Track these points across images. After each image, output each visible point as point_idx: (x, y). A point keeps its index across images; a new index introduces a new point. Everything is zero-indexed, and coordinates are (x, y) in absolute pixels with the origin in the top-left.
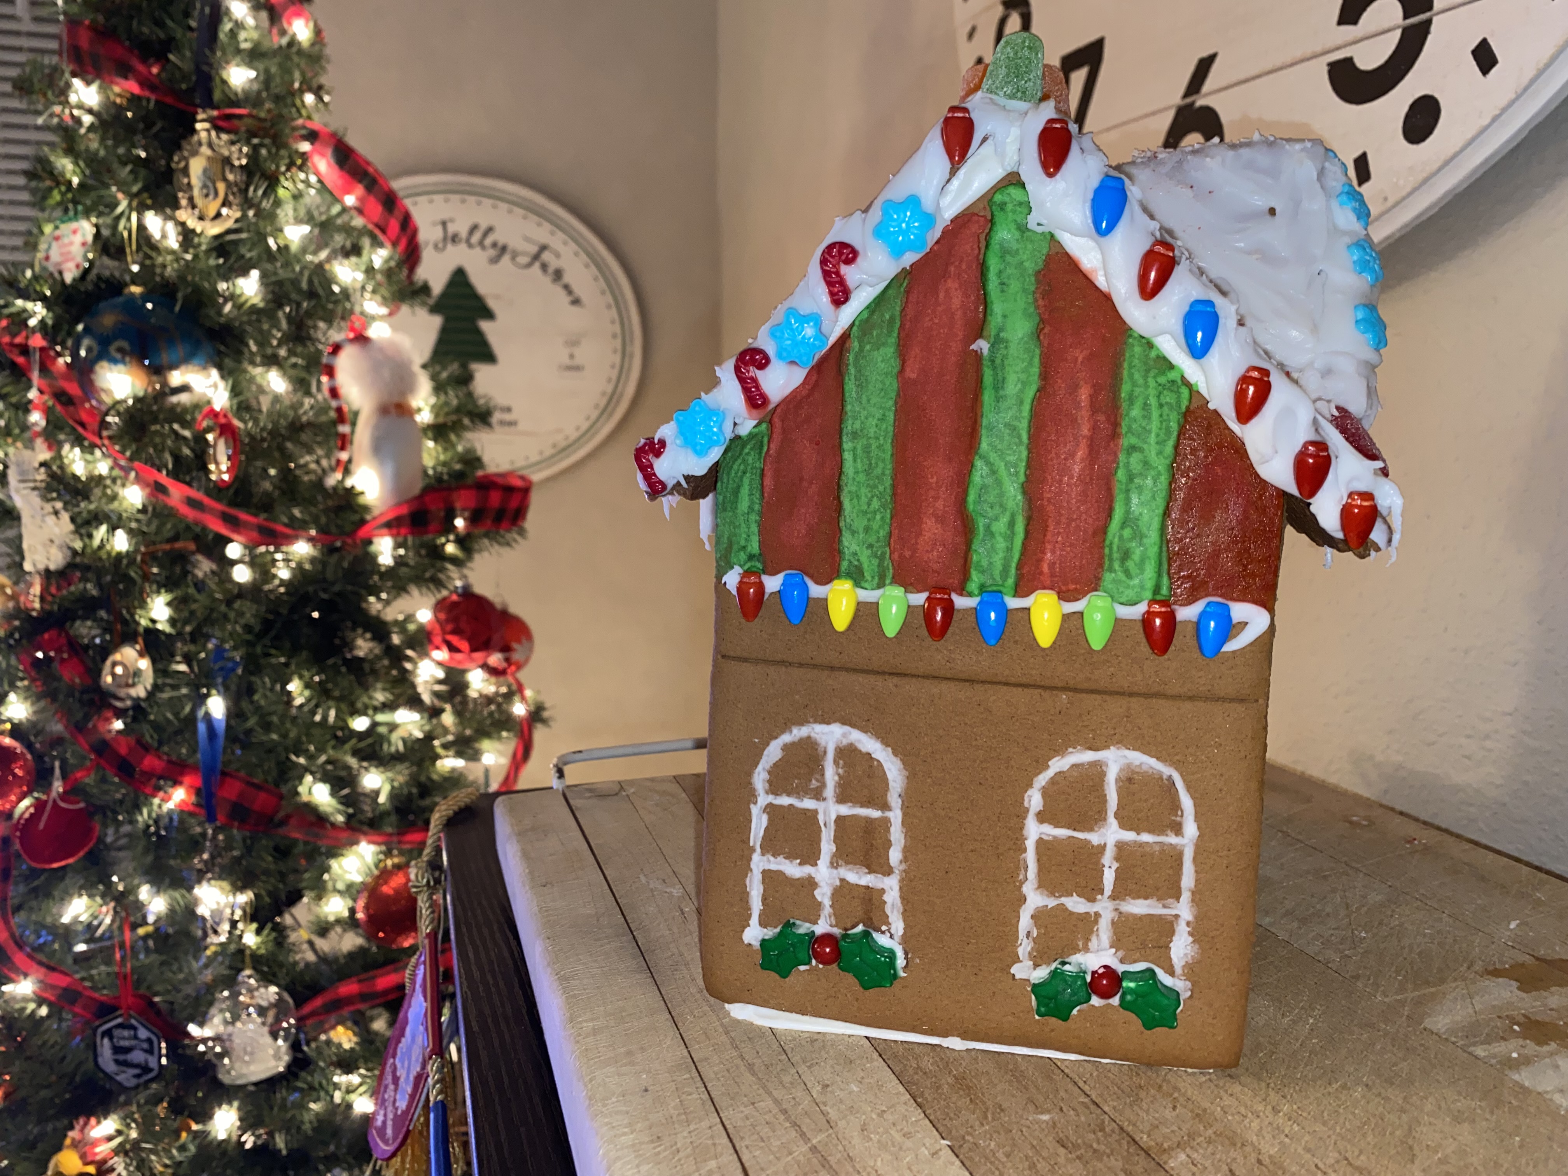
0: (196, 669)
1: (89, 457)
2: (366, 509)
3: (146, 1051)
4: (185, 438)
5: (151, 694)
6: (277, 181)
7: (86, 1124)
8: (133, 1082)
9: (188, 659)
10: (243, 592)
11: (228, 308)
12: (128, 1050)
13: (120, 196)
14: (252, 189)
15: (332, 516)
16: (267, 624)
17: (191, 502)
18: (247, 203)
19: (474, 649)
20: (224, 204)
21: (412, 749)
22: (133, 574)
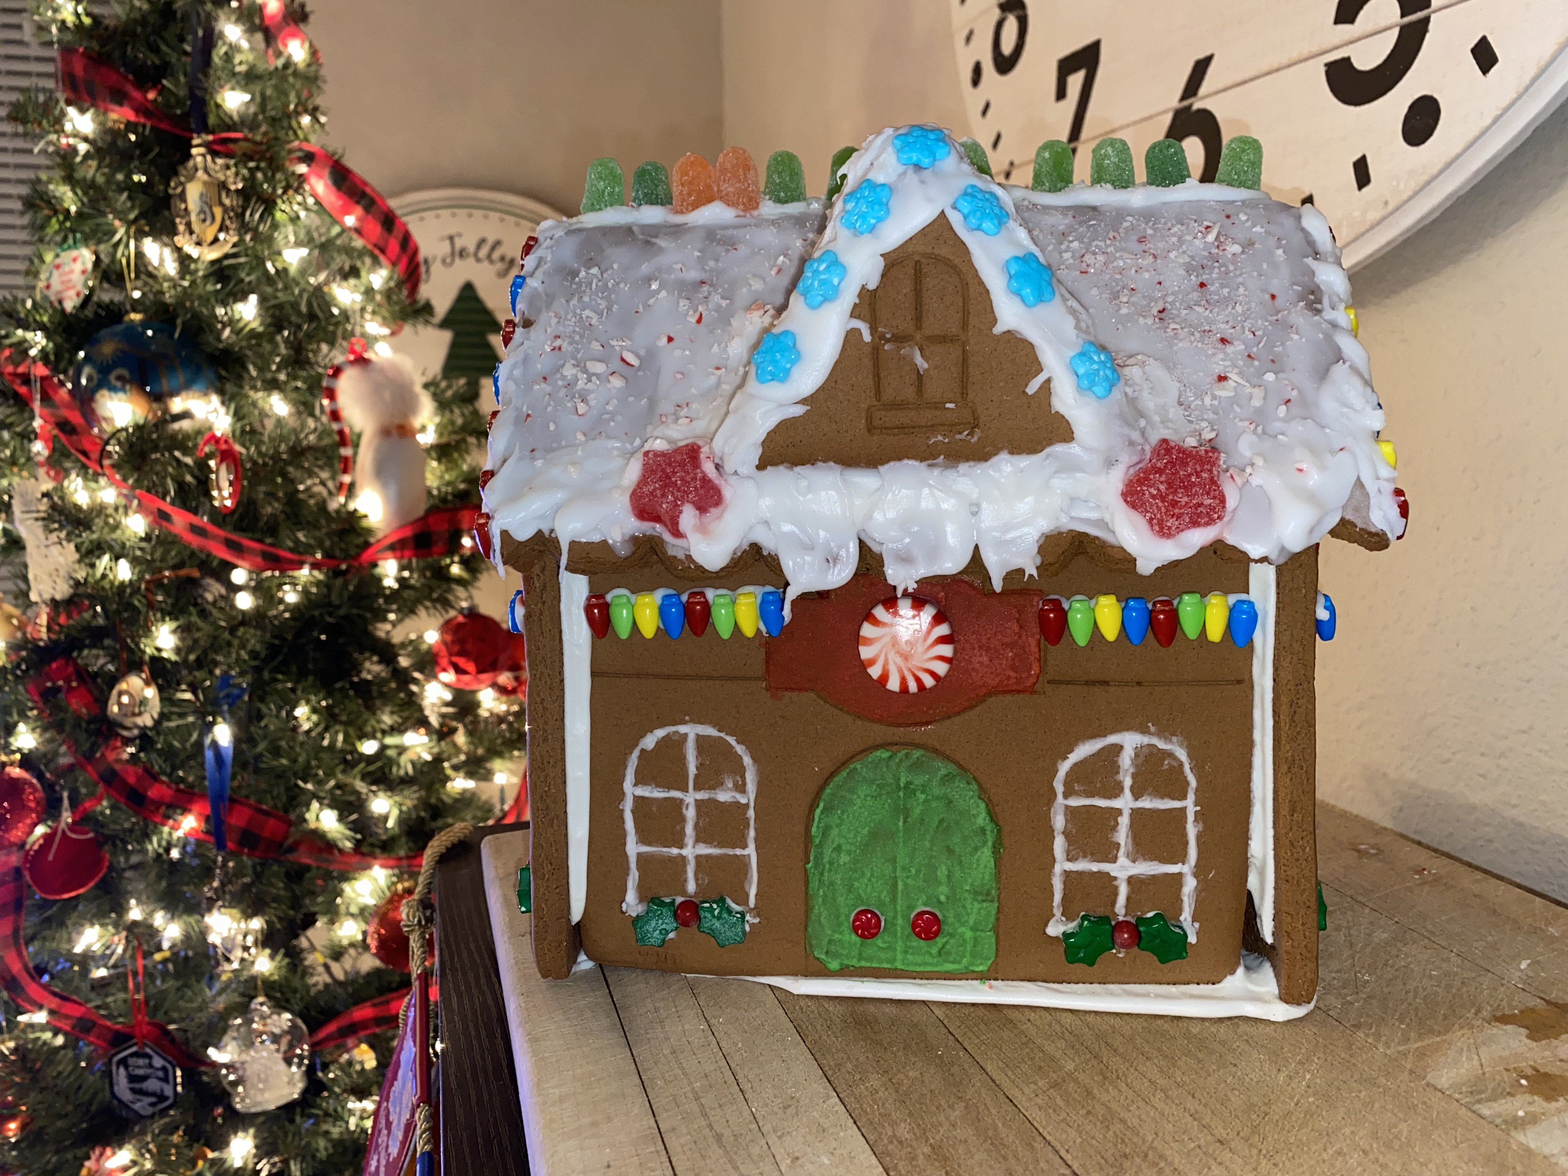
0: (201, 697)
1: (93, 485)
2: (369, 531)
3: (160, 1079)
4: (186, 465)
5: (158, 723)
6: (275, 203)
7: (101, 1155)
8: (149, 1111)
9: (193, 689)
10: (245, 619)
11: (227, 332)
12: (144, 1078)
13: (117, 223)
14: (248, 213)
15: (336, 539)
16: (273, 650)
17: (195, 529)
18: (243, 228)
19: (480, 670)
20: (221, 230)
21: (422, 772)
22: (136, 603)
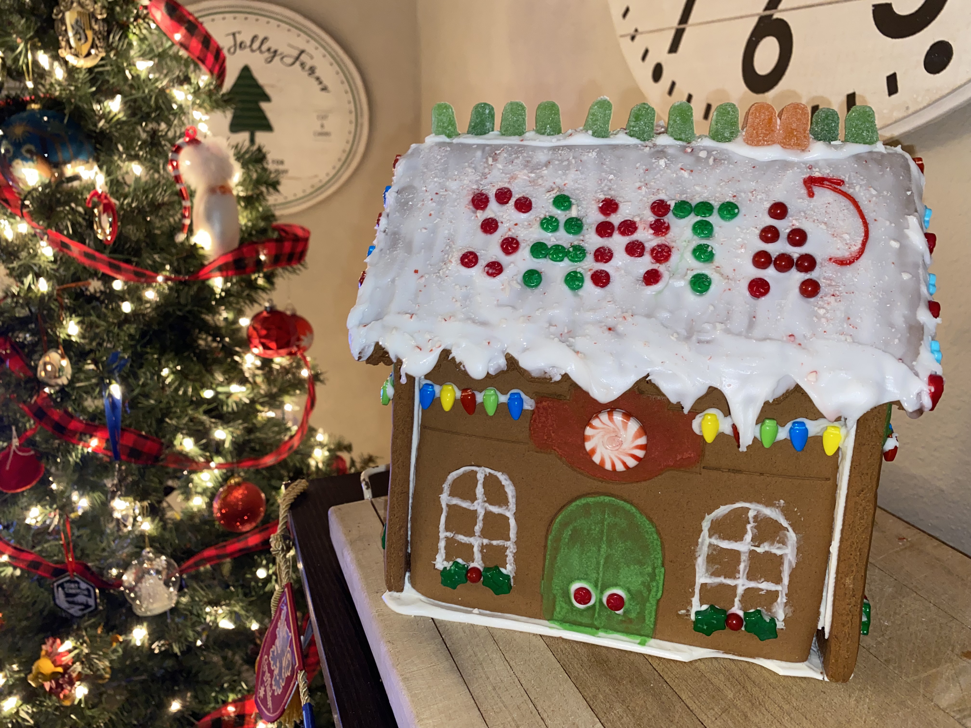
0: (101, 368)
2: (203, 257)
3: (85, 595)
4: (80, 213)
5: (72, 382)
6: (128, 27)
7: (54, 642)
8: (80, 613)
9: (95, 362)
11: (102, 123)
12: (75, 595)
13: (19, 40)
14: (111, 36)
15: (181, 262)
16: (143, 334)
17: (87, 255)
18: (109, 48)
19: (279, 347)
20: (92, 47)
21: (242, 409)
22: (53, 306)
